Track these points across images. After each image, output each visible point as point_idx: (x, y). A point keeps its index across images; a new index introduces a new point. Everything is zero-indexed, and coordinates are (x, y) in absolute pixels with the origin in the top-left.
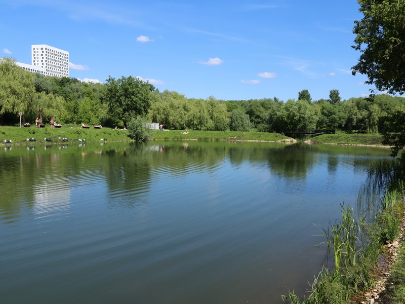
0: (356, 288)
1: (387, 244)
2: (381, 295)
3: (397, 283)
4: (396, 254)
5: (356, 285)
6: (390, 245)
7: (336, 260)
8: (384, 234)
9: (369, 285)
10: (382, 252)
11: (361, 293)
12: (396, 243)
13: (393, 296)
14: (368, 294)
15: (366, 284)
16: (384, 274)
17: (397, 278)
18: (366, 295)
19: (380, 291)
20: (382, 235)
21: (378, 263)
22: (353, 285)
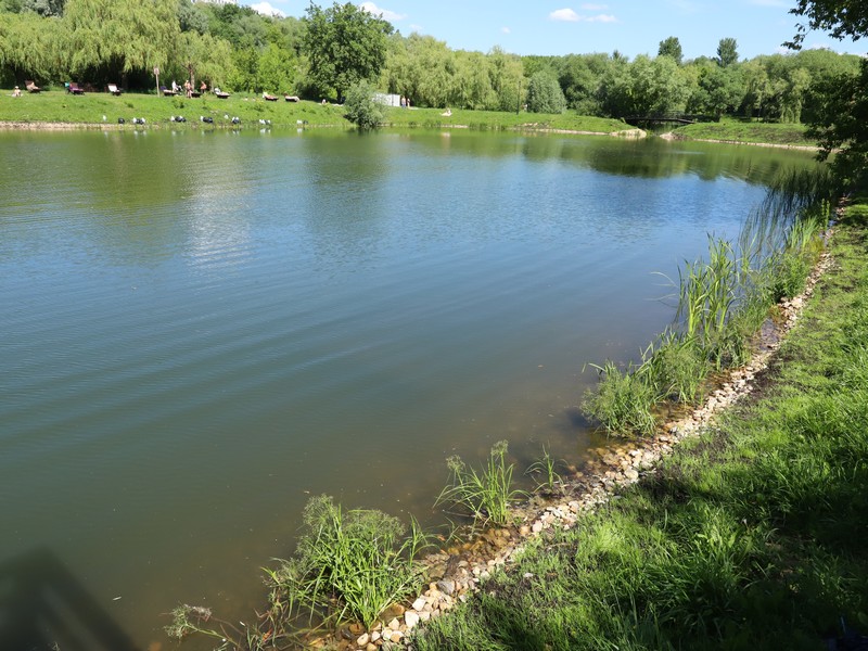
0: (718, 363)
1: (782, 302)
2: (757, 375)
3: (787, 359)
4: (795, 318)
5: (719, 360)
6: (787, 304)
7: (691, 321)
8: (780, 287)
9: (740, 360)
10: (770, 314)
11: (726, 371)
12: (798, 302)
13: (777, 377)
14: (736, 373)
15: (736, 358)
16: (769, 347)
17: (790, 351)
18: (732, 374)
19: (758, 370)
20: (776, 286)
21: (761, 331)
22: (713, 359)
